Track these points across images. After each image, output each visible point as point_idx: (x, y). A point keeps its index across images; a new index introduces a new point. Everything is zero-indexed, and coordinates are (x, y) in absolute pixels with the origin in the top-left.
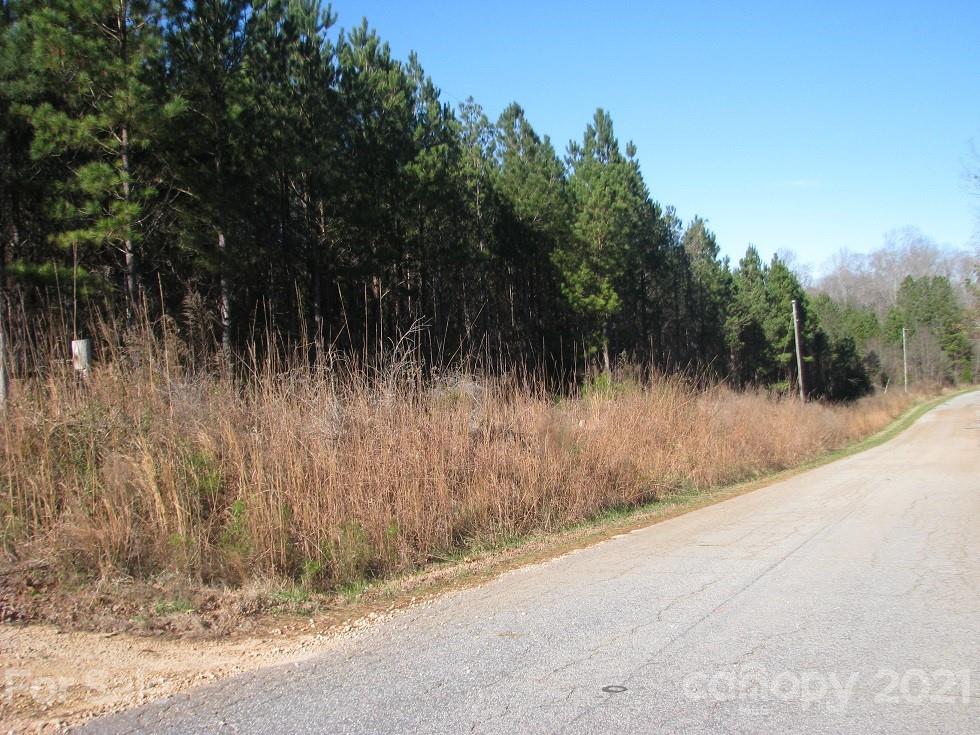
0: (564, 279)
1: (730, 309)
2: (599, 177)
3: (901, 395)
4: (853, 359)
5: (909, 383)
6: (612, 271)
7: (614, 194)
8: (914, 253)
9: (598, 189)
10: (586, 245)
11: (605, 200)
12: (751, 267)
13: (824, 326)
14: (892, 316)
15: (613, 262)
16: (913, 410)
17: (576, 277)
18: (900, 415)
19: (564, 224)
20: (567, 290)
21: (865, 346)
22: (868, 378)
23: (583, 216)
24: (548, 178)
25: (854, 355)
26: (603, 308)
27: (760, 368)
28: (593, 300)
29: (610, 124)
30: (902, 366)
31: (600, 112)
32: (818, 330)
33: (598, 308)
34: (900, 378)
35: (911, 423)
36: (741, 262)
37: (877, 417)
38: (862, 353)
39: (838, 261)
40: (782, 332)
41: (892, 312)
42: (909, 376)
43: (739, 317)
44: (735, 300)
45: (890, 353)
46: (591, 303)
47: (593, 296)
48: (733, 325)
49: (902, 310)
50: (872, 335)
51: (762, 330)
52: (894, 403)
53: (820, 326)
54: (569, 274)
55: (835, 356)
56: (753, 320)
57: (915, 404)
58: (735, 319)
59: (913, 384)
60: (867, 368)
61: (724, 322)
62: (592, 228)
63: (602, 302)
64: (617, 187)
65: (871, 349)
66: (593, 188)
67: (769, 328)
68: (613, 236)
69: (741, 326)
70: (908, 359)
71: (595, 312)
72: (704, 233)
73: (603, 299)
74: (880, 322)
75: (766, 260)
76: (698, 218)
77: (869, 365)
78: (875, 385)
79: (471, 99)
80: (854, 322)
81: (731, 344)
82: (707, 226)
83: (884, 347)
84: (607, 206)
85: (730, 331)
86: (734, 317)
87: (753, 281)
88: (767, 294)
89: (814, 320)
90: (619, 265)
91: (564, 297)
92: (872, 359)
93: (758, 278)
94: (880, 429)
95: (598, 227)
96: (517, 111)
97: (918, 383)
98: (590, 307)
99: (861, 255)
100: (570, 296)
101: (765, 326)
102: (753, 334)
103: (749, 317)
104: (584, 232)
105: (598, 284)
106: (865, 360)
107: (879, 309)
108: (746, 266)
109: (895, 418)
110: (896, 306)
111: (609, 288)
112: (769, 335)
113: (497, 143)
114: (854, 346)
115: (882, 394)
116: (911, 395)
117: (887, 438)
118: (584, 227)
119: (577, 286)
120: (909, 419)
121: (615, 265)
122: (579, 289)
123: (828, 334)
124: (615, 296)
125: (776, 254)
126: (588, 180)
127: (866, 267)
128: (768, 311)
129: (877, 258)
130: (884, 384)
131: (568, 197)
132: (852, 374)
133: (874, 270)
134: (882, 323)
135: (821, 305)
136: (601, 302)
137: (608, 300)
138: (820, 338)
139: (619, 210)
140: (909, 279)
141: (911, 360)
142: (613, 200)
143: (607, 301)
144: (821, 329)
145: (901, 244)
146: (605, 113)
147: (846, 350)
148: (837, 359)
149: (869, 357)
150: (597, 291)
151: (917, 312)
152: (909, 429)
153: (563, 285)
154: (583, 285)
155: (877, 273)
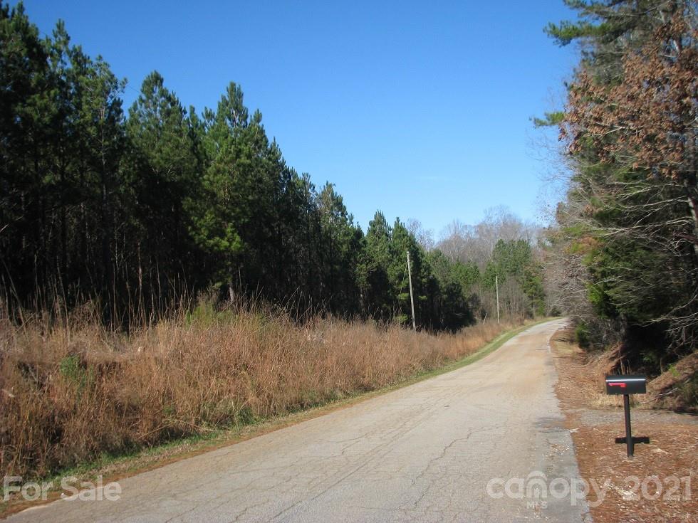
0: (191, 223)
1: (360, 258)
2: (226, 138)
3: (494, 325)
4: (461, 299)
5: (500, 317)
6: (237, 218)
7: (239, 153)
8: (505, 224)
9: (225, 147)
10: (214, 195)
11: (230, 156)
12: (378, 227)
13: (436, 273)
14: (489, 268)
15: (238, 210)
16: (502, 336)
17: (202, 221)
18: (492, 340)
19: (195, 176)
20: (194, 233)
21: (470, 290)
22: (472, 313)
23: (211, 170)
24: (181, 136)
25: (462, 296)
26: (227, 249)
27: (385, 305)
28: (218, 241)
29: (240, 95)
30: (496, 304)
31: (233, 85)
32: (431, 277)
33: (222, 249)
34: (495, 313)
35: (499, 346)
36: (371, 223)
37: (474, 341)
38: (467, 294)
39: (452, 229)
40: (401, 277)
41: (489, 265)
42: (500, 311)
43: (367, 265)
44: (364, 252)
45: (488, 294)
46: (216, 245)
47: (218, 238)
48: (362, 271)
49: (496, 264)
50: (475, 282)
51: (386, 275)
52: (488, 331)
53: (433, 273)
54: (196, 218)
55: (445, 296)
56: (379, 267)
57: (504, 332)
58: (364, 266)
59: (503, 317)
60: (470, 305)
61: (355, 269)
62: (218, 179)
63: (227, 244)
64: (242, 147)
65: (473, 292)
66: (221, 146)
67: (392, 273)
68: (237, 187)
69: (369, 272)
70: (500, 299)
71: (220, 252)
72: (332, 195)
73: (228, 241)
74: (481, 273)
75: (391, 222)
76: (329, 183)
77: (472, 303)
78: (476, 318)
79: (100, 58)
80: (461, 272)
81: (361, 286)
82: (335, 189)
83: (484, 290)
84: (232, 161)
85: (360, 275)
86: (363, 265)
87: (379, 238)
88: (390, 247)
89: (428, 269)
90: (244, 212)
91: (192, 239)
92: (474, 299)
93: (384, 236)
94: (475, 351)
95: (224, 179)
96: (157, 79)
97: (508, 316)
98: (216, 248)
99: (470, 226)
100: (197, 238)
101: (388, 272)
102: (378, 277)
103: (375, 265)
104: (211, 183)
105: (223, 228)
106: (469, 300)
107: (480, 264)
108: (374, 226)
109: (488, 342)
110: (492, 261)
111: (233, 232)
112: (391, 279)
113: (139, 106)
114: (461, 289)
115: (481, 325)
116: (501, 325)
117: (479, 358)
118: (212, 179)
119: (203, 229)
120: (499, 342)
121: (240, 213)
122: (205, 232)
123: (439, 279)
124: (238, 238)
125: (398, 218)
126: (216, 140)
127: (474, 235)
128: (390, 261)
129: (480, 228)
130: (483, 317)
131: (199, 154)
132: (458, 309)
133: (478, 236)
134: (482, 273)
135: (435, 258)
136: (225, 243)
137: (232, 242)
138: (433, 283)
139: (243, 165)
140: (501, 242)
141: (502, 300)
142: (238, 156)
143: (230, 242)
144: (433, 275)
145: (496, 218)
146: (237, 86)
147: (454, 292)
148: (447, 298)
149: (473, 298)
150: (223, 235)
151: (506, 265)
152: (498, 350)
153: (189, 228)
154: (207, 228)
155: (480, 239)
